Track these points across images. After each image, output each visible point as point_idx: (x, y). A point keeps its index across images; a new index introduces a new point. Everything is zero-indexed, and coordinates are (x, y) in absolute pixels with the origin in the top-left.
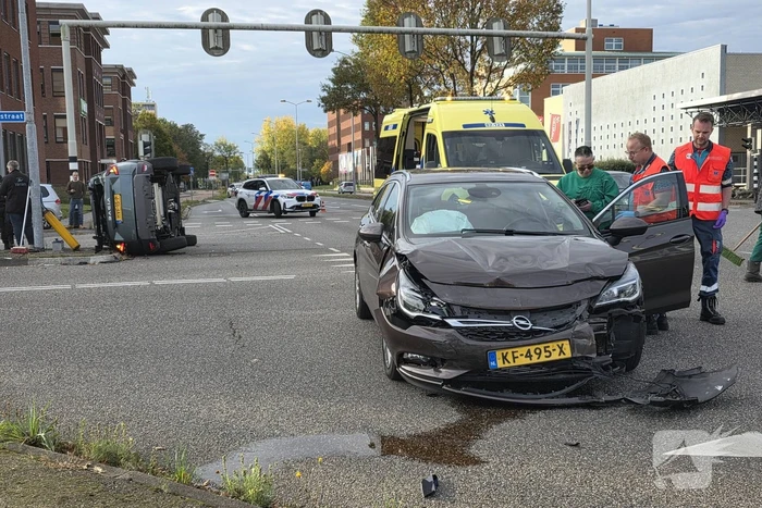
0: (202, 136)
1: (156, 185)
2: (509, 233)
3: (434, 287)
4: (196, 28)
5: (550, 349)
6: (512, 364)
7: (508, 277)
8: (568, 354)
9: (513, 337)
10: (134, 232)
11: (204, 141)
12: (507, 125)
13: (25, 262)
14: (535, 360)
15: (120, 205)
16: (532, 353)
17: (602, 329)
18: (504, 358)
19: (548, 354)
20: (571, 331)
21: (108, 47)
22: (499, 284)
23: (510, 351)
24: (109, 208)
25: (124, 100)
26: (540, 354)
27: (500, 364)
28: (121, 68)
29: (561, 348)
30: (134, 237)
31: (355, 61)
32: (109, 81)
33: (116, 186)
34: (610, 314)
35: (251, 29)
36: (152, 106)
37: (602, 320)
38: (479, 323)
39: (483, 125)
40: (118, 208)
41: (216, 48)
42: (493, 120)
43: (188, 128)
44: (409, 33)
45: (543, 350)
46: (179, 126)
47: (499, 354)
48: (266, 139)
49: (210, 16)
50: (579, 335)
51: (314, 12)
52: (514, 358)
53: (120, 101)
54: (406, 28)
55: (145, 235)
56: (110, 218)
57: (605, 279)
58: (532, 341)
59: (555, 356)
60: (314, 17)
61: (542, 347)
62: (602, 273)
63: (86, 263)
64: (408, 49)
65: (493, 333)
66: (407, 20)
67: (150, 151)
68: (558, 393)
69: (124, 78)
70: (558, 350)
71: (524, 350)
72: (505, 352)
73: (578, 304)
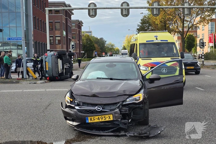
0: (106, 41)
1: (59, 59)
2: (111, 79)
3: (75, 96)
4: (86, 9)
5: (106, 117)
6: (93, 122)
7: (97, 94)
8: (112, 119)
9: (95, 113)
10: (52, 74)
11: (106, 43)
12: (161, 41)
13: (18, 82)
14: (101, 120)
15: (48, 66)
16: (100, 118)
17: (127, 111)
18: (91, 119)
19: (105, 119)
20: (113, 111)
21: (73, 14)
22: (94, 96)
23: (93, 117)
24: (44, 66)
25: (79, 31)
26: (102, 119)
27: (90, 121)
28: (78, 21)
29: (109, 117)
30: (51, 76)
31: (148, 17)
32: (74, 25)
33: (47, 60)
34: (129, 107)
35: (103, 9)
36: (91, 32)
37: (127, 108)
38: (85, 108)
39: (153, 41)
40: (47, 66)
41: (92, 15)
42: (157, 39)
43: (102, 39)
44: (155, 8)
45: (103, 117)
46: (99, 38)
47: (89, 118)
48: (126, 42)
49: (91, 5)
50: (116, 113)
51: (124, 3)
52: (94, 119)
53: (78, 31)
54: (154, 6)
55: (55, 75)
56: (45, 69)
57: (128, 95)
58: (100, 114)
59: (107, 119)
60: (124, 4)
61: (103, 116)
62: (128, 93)
63: (36, 83)
64: (155, 13)
65: (88, 111)
66: (154, 4)
67: (74, 48)
68: (107, 131)
69: (79, 24)
70: (108, 118)
71: (97, 117)
72: (91, 117)
73: (119, 103)
